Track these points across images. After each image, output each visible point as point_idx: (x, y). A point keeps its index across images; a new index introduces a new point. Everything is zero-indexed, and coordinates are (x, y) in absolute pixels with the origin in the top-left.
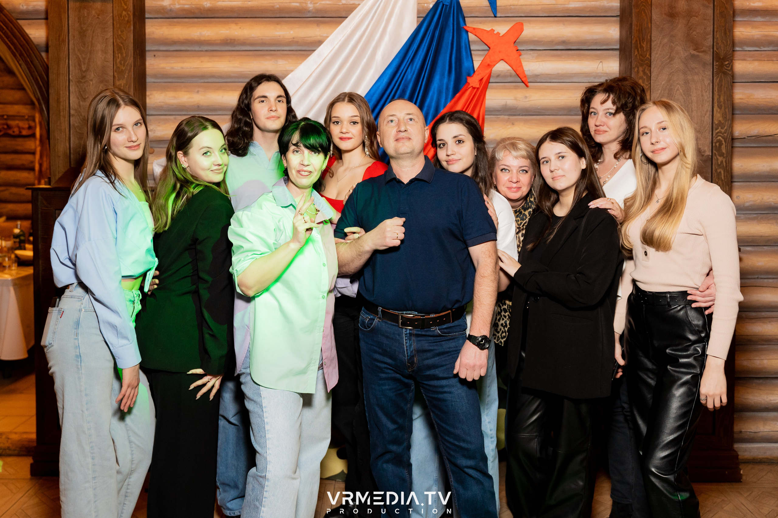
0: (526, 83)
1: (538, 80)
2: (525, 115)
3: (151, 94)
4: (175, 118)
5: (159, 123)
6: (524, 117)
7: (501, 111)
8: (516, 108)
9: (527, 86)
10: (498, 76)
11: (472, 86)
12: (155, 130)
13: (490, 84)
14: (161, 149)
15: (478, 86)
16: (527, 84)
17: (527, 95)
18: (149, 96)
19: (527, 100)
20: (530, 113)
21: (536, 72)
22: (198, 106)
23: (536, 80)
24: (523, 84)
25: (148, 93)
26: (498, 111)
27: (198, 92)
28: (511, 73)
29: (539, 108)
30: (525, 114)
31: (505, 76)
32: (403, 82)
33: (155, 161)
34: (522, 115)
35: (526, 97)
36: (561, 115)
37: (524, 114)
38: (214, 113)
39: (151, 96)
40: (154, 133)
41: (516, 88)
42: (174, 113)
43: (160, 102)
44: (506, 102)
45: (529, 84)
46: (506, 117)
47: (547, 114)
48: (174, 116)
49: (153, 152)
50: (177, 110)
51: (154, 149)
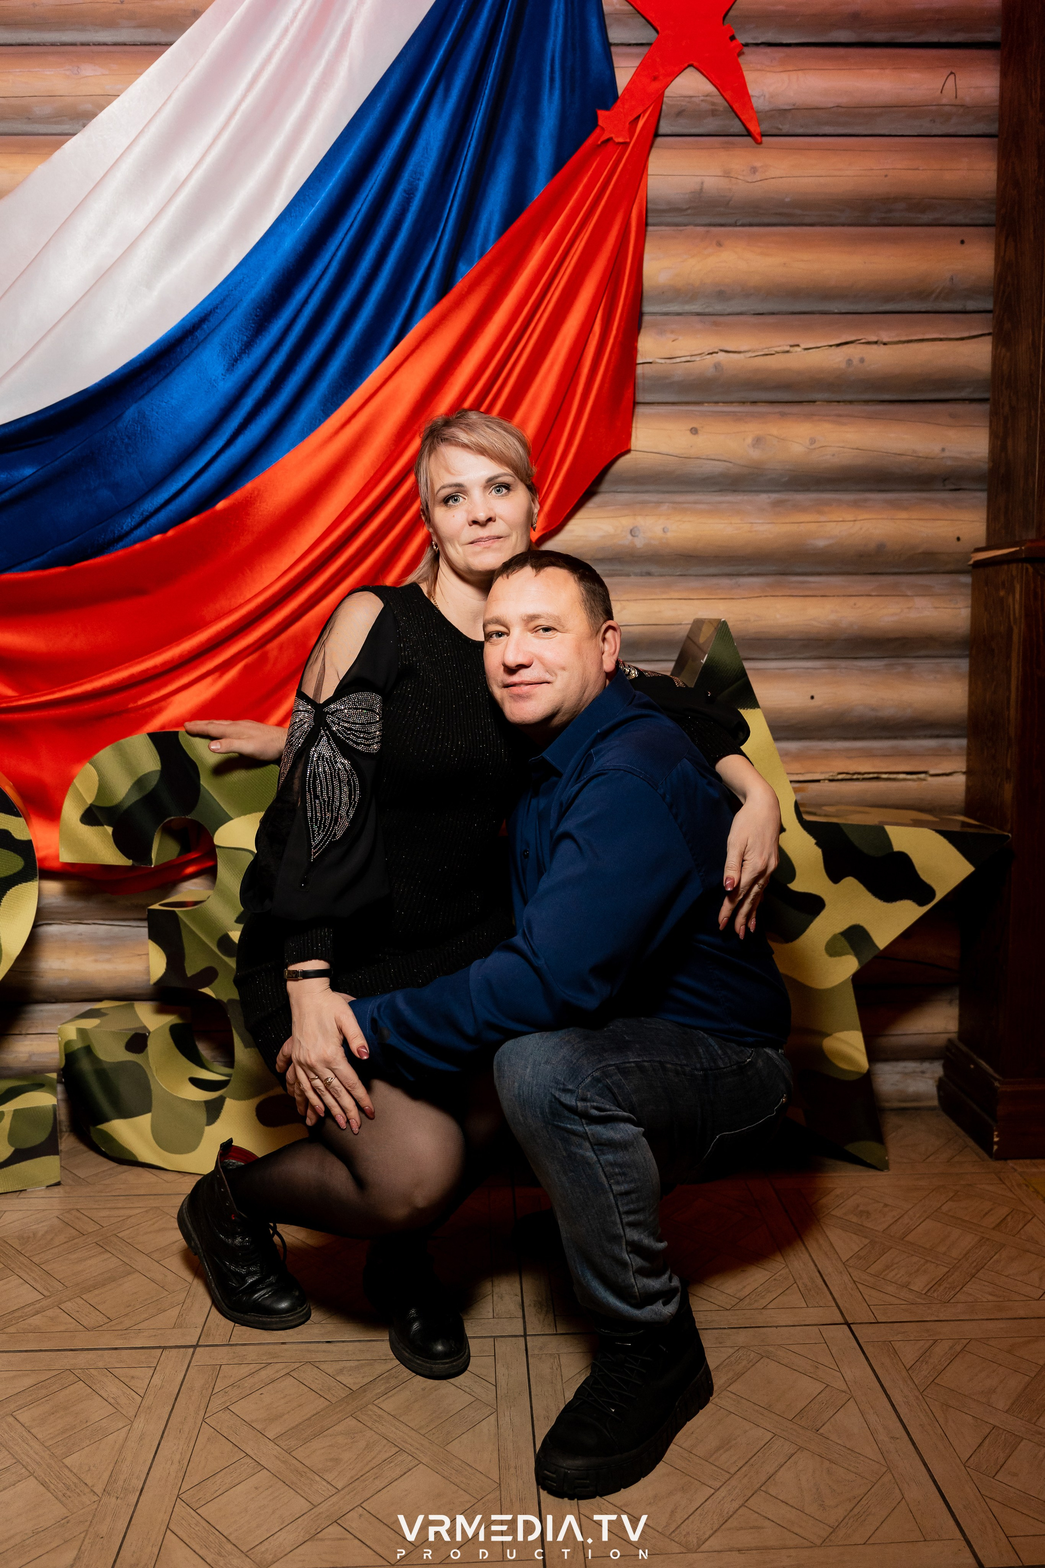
0: (758, 137)
1: (786, 129)
2: (752, 224)
6: (747, 229)
7: (687, 209)
8: (729, 200)
9: (761, 145)
10: (680, 113)
11: (610, 139)
13: (658, 140)
15: (624, 139)
16: (762, 141)
17: (758, 164)
19: (758, 176)
20: (766, 220)
21: (782, 102)
23: (780, 126)
24: (749, 139)
26: (680, 211)
28: (713, 104)
29: (787, 200)
30: (754, 220)
31: (698, 115)
34: (745, 225)
35: (754, 170)
36: (843, 225)
37: (748, 221)
41: (731, 149)
44: (702, 183)
45: (765, 140)
46: (703, 230)
47: (807, 220)
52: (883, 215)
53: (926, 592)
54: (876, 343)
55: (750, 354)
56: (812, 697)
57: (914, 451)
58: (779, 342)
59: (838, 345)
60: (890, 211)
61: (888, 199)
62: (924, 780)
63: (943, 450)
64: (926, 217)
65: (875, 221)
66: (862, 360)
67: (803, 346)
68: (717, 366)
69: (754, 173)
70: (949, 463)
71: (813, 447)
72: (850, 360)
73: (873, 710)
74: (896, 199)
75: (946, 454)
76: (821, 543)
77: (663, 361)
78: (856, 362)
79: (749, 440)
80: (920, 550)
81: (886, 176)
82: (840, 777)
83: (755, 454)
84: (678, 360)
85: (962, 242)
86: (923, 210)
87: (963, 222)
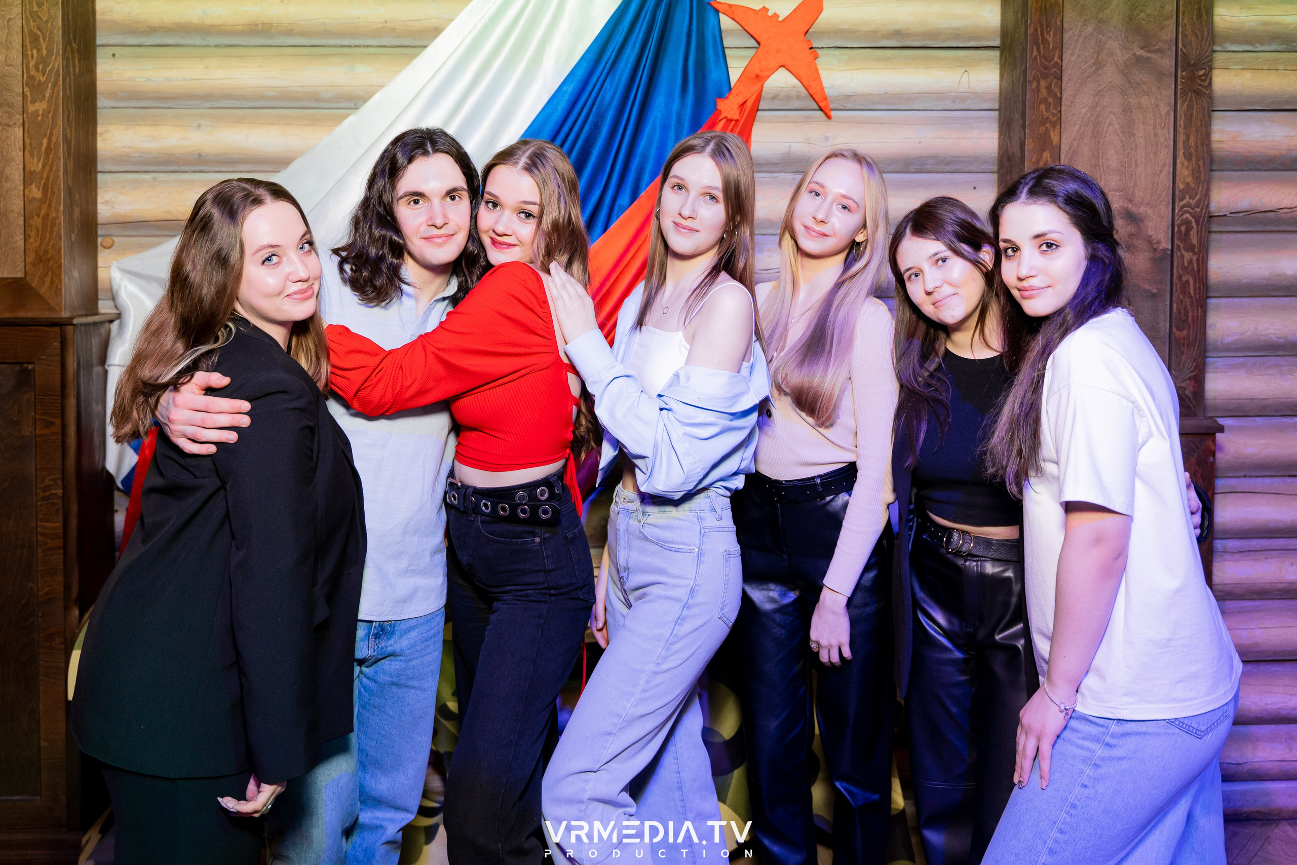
0: (827, 111)
1: (849, 107)
3: (106, 131)
4: (154, 179)
5: (123, 187)
7: (779, 164)
9: (829, 117)
10: (775, 97)
11: (726, 117)
12: (114, 202)
13: (759, 113)
14: (128, 238)
15: (737, 117)
16: (829, 114)
17: (828, 133)
18: (101, 134)
19: (830, 143)
21: (847, 90)
22: (200, 155)
23: (846, 105)
24: (820, 113)
25: (100, 129)
26: (775, 164)
27: (199, 126)
28: (798, 92)
31: (788, 98)
32: (594, 109)
33: (114, 262)
35: (827, 138)
38: (231, 169)
39: (106, 135)
40: (113, 207)
41: (807, 120)
43: (124, 147)
44: (790, 147)
45: (833, 113)
46: (790, 176)
48: (153, 175)
49: (112, 245)
50: (158, 163)
51: (114, 239)
52: (918, 167)
60: (923, 164)
61: (922, 157)
64: (949, 168)
65: (913, 170)
69: (827, 140)
74: (927, 158)
81: (920, 142)
84: (772, 271)
85: (975, 188)
86: (948, 164)
87: (975, 171)
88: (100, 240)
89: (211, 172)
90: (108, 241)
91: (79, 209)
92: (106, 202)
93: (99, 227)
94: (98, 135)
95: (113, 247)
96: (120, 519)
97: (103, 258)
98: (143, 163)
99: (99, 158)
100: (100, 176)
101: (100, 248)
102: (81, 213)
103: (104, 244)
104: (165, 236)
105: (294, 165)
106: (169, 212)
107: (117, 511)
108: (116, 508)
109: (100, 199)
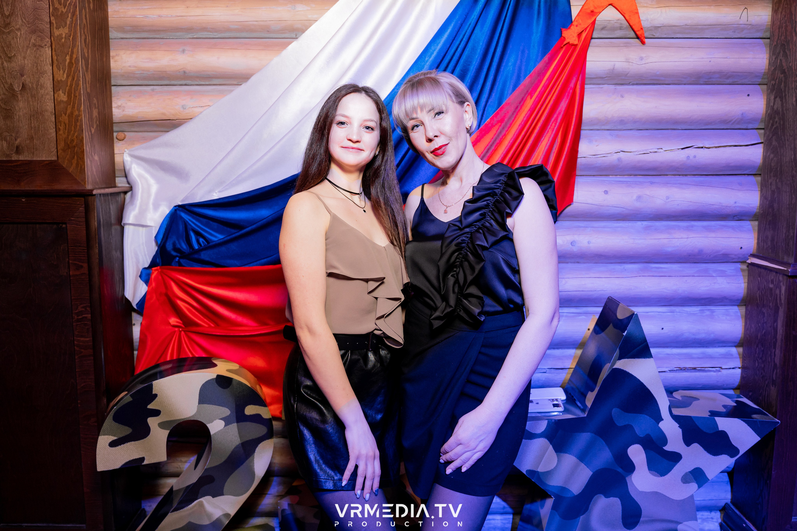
0: (642, 39)
1: (657, 36)
2: (637, 84)
3: (116, 55)
4: (153, 90)
5: (130, 96)
6: (635, 87)
7: (605, 77)
8: (628, 73)
9: (643, 43)
10: (604, 29)
11: (568, 43)
12: (124, 107)
13: (592, 41)
14: (136, 133)
15: (576, 43)
16: (643, 41)
17: (644, 55)
18: (113, 57)
19: (643, 62)
20: (645, 82)
21: (656, 23)
22: (185, 72)
23: (656, 34)
24: (638, 40)
25: (112, 54)
26: (602, 78)
27: (183, 51)
28: (622, 24)
29: (658, 73)
30: (638, 82)
31: (615, 29)
33: (126, 150)
34: (633, 84)
35: (642, 59)
36: (685, 84)
37: (635, 83)
38: (207, 83)
39: (117, 58)
40: (124, 111)
41: (628, 46)
42: (151, 83)
43: (130, 66)
44: (614, 65)
45: (646, 41)
46: (612, 87)
47: (667, 82)
48: (152, 87)
49: (125, 138)
50: (155, 79)
51: (126, 133)
52: (707, 80)
53: (723, 274)
54: (702, 148)
55: (636, 153)
56: (663, 329)
57: (720, 203)
58: (651, 146)
59: (682, 149)
60: (710, 78)
61: (710, 72)
62: (719, 371)
63: (735, 203)
64: (728, 81)
65: (702, 83)
66: (695, 157)
67: (664, 149)
68: (619, 159)
69: (642, 60)
70: (738, 209)
71: (667, 201)
72: (689, 156)
73: (694, 335)
74: (715, 73)
75: (737, 205)
76: (670, 249)
77: (591, 156)
78: (691, 157)
79: (635, 197)
80: (721, 253)
81: (710, 61)
82: (675, 369)
83: (638, 205)
84: (599, 156)
85: (748, 95)
86: (728, 78)
87: (747, 83)
88: (115, 134)
89: (193, 85)
90: (121, 135)
91: (97, 110)
92: (119, 107)
93: (114, 125)
94: (111, 58)
95: (125, 140)
96: (136, 331)
97: (118, 147)
98: (145, 79)
99: (112, 75)
100: (113, 88)
101: (115, 140)
102: (99, 114)
103: (118, 138)
104: (162, 131)
105: (253, 79)
106: (164, 114)
107: (134, 324)
108: (133, 322)
109: (114, 105)
